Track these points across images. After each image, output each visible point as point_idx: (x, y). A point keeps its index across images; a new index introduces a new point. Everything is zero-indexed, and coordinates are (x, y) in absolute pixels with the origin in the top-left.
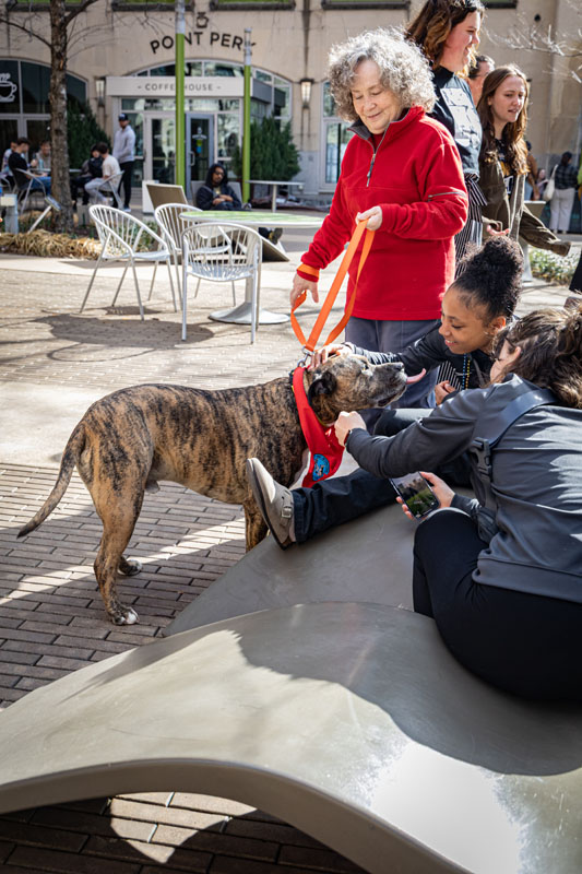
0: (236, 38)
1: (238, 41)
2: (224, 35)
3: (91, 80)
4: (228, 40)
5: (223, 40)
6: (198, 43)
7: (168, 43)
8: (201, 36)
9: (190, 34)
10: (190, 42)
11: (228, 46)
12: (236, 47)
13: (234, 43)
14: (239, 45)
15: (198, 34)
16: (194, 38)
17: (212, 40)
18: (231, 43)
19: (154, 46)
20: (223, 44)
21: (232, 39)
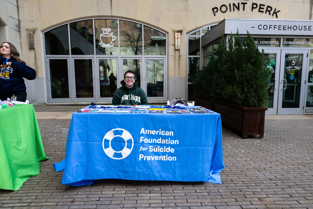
0: (268, 7)
1: (269, 9)
2: (261, 5)
3: (171, 33)
4: (263, 9)
5: (260, 8)
6: (244, 10)
7: (224, 9)
8: (245, 5)
9: (239, 4)
10: (238, 8)
11: (263, 12)
12: (268, 12)
13: (267, 10)
14: (269, 11)
15: (244, 4)
16: (241, 6)
17: (253, 8)
18: (264, 10)
19: (215, 10)
20: (259, 11)
21: (265, 8)
